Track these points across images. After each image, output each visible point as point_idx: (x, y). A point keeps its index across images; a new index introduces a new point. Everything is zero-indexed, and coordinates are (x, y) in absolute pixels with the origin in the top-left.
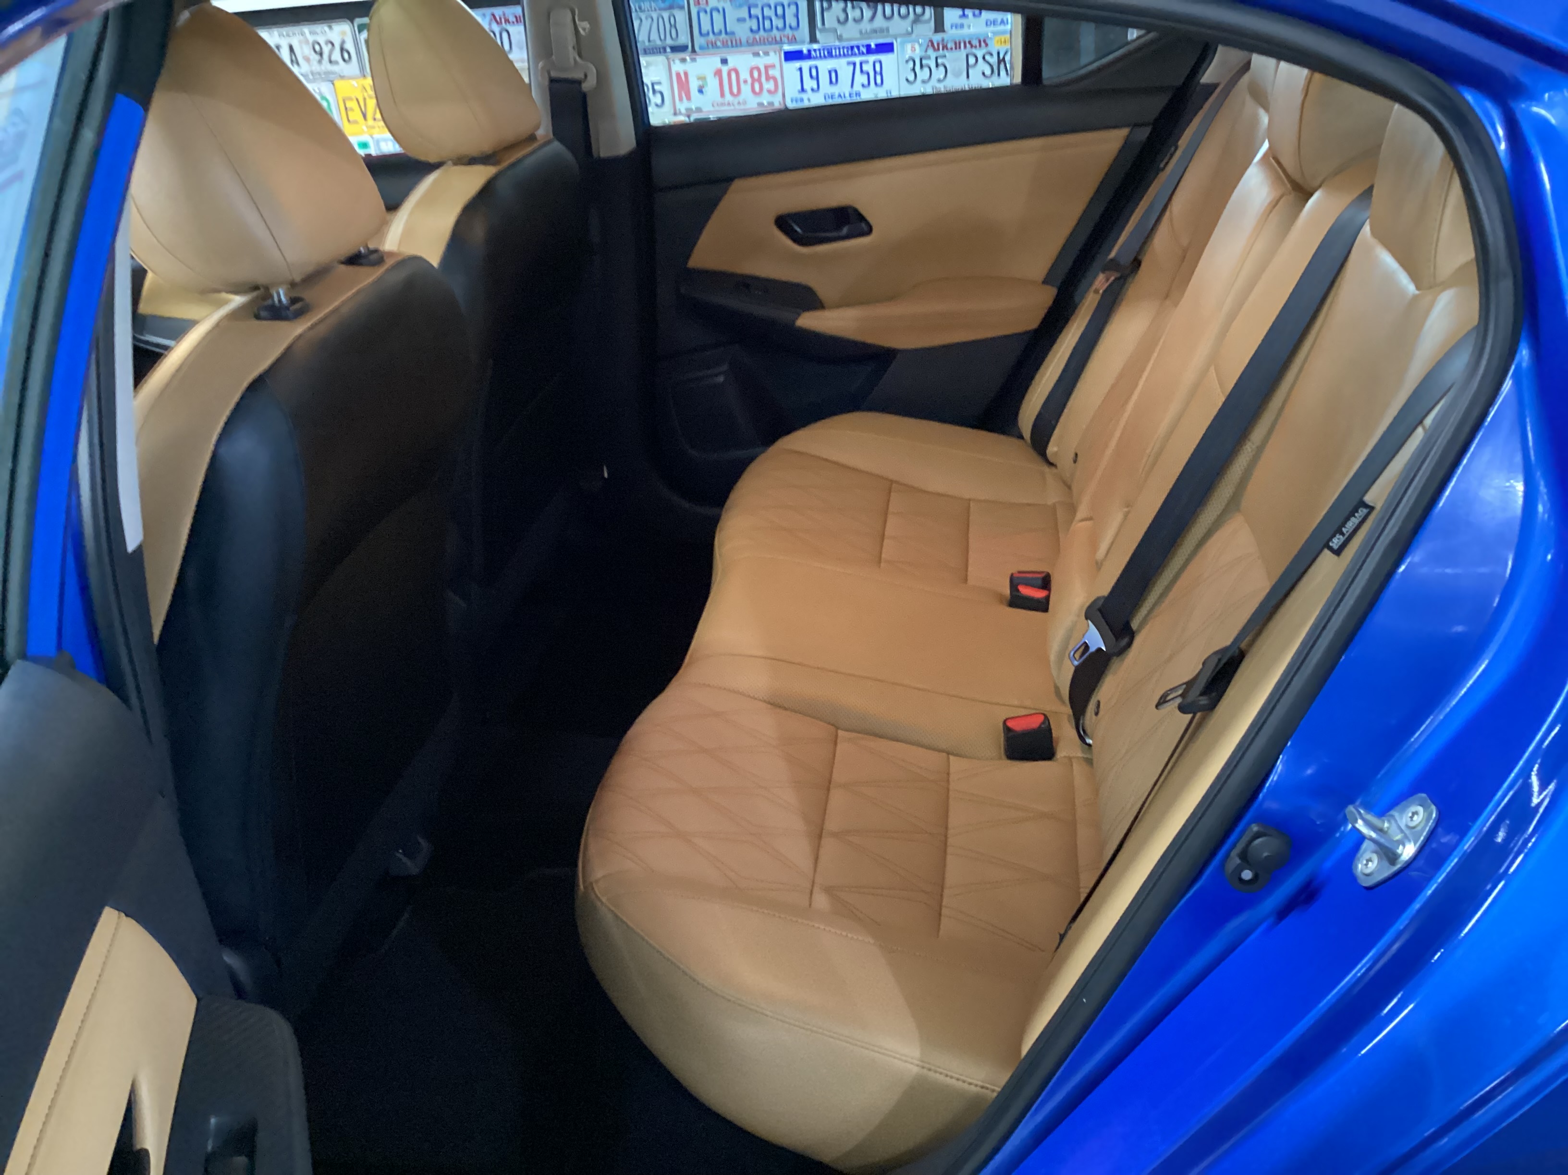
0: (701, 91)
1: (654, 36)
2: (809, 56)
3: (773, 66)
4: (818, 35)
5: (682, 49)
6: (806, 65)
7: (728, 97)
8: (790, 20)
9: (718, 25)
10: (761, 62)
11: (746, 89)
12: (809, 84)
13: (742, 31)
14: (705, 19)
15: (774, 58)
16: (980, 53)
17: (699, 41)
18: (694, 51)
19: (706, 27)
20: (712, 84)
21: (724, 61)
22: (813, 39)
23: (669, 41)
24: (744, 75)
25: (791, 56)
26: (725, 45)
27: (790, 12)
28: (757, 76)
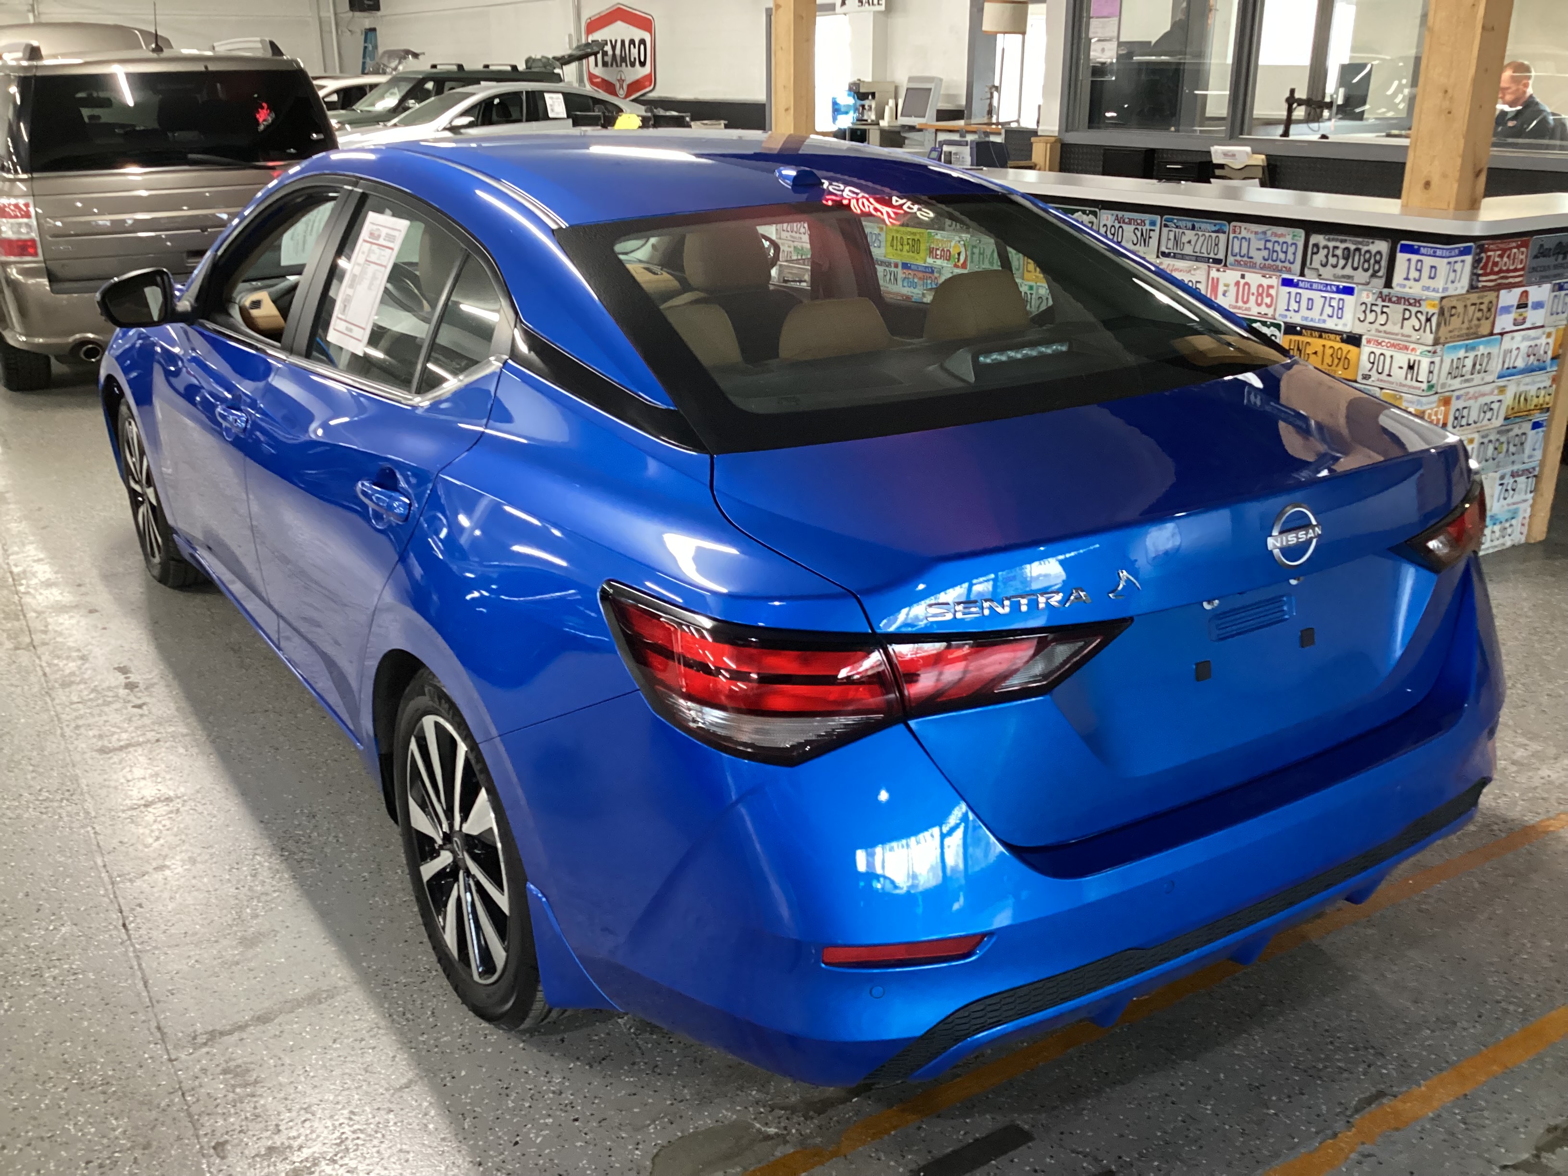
0: (1224, 295)
1: (1204, 250)
2: (1296, 285)
3: (1272, 287)
4: (1306, 271)
5: (1217, 261)
6: (1293, 290)
7: (1240, 304)
8: (1290, 257)
9: (1244, 251)
10: (1266, 282)
11: (1252, 299)
12: (1294, 306)
13: (1258, 257)
14: (1237, 243)
15: (1274, 281)
16: (1414, 310)
17: (1231, 259)
18: (1225, 265)
19: (1236, 250)
20: (1233, 290)
21: (1243, 277)
22: (1302, 274)
23: (1212, 255)
24: (1254, 289)
25: (1287, 283)
26: (1246, 264)
27: (1291, 250)
28: (1263, 292)
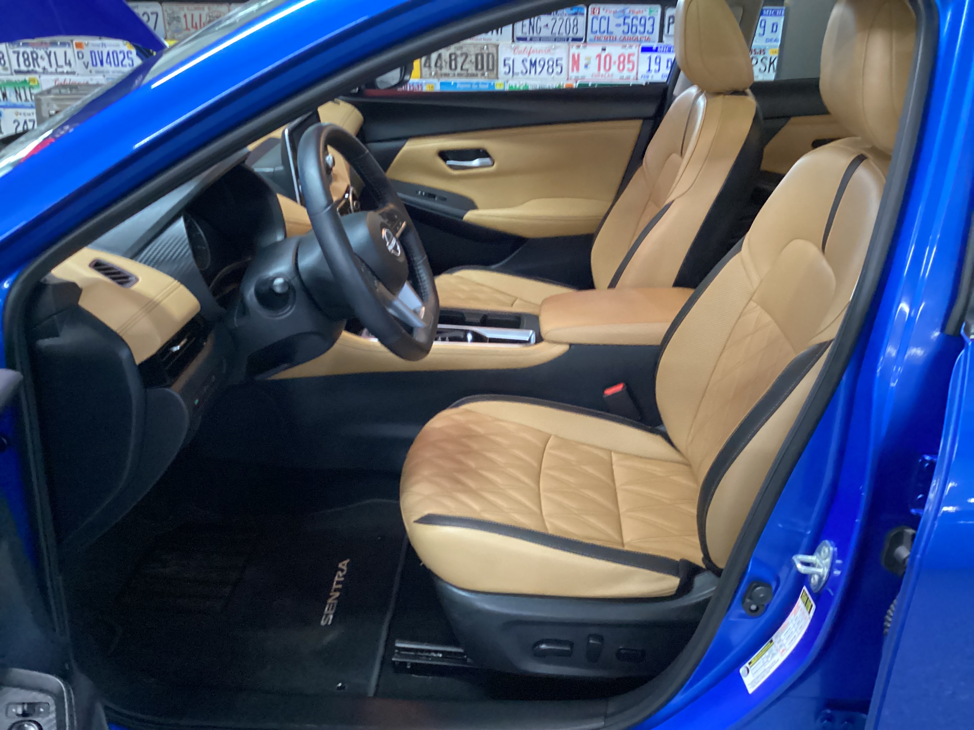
0: (586, 66)
1: (563, 30)
2: (656, 50)
3: (633, 55)
4: (664, 39)
5: (580, 40)
6: (654, 55)
7: (602, 71)
8: (649, 28)
9: (604, 27)
10: (627, 52)
11: (614, 68)
12: (654, 67)
13: (618, 32)
14: (596, 23)
15: (635, 49)
16: (760, 57)
17: (590, 36)
18: (585, 41)
19: (596, 27)
20: (594, 63)
21: (604, 50)
22: (661, 40)
23: (571, 35)
24: (615, 58)
25: (645, 50)
26: (606, 39)
27: (649, 23)
28: (623, 60)
